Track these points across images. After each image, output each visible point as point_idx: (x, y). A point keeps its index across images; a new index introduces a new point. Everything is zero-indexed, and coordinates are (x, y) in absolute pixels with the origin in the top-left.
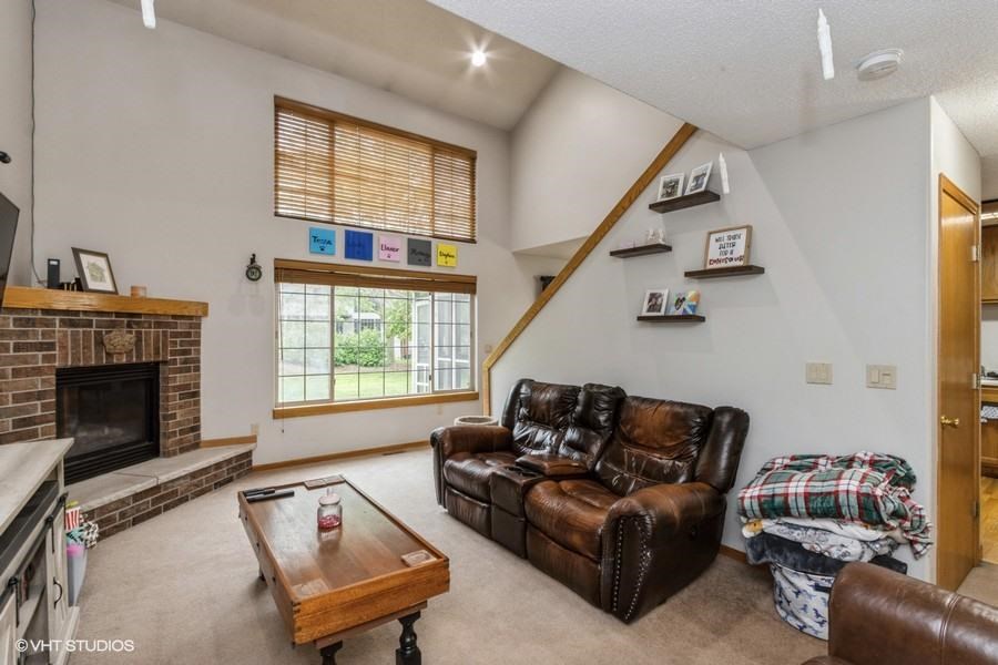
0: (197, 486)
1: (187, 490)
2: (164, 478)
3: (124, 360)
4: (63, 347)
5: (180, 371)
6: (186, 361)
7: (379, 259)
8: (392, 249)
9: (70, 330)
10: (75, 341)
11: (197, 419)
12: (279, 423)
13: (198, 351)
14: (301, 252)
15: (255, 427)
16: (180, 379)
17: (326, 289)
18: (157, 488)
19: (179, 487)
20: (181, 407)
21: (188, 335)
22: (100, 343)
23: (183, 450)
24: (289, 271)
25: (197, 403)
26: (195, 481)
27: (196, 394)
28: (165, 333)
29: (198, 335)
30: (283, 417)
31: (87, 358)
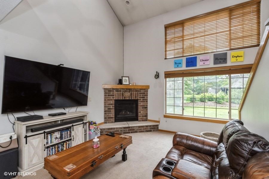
0: (140, 130)
1: (137, 130)
2: (130, 126)
3: (128, 99)
4: (116, 96)
5: (142, 102)
6: (143, 100)
7: (200, 65)
8: (206, 60)
9: (117, 92)
10: (118, 94)
11: (147, 114)
12: (165, 119)
13: (147, 97)
14: (172, 68)
15: (159, 119)
16: (142, 104)
17: (181, 78)
18: (129, 127)
19: (135, 129)
20: (142, 110)
21: (144, 93)
22: (123, 95)
23: (142, 121)
24: (168, 75)
25: (147, 110)
26: (140, 128)
27: (147, 108)
28: (138, 93)
29: (147, 93)
30: (166, 117)
31: (120, 98)
